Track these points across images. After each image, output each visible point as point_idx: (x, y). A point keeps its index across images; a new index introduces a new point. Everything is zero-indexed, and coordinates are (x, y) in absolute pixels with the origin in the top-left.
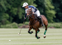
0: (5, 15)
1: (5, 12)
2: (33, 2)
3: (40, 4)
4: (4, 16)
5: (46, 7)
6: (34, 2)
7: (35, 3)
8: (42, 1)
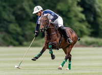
0: (31, 25)
1: (31, 21)
2: (76, 3)
3: (87, 6)
4: (29, 27)
5: (98, 12)
6: (79, 4)
7: (80, 6)
8: (92, 2)
